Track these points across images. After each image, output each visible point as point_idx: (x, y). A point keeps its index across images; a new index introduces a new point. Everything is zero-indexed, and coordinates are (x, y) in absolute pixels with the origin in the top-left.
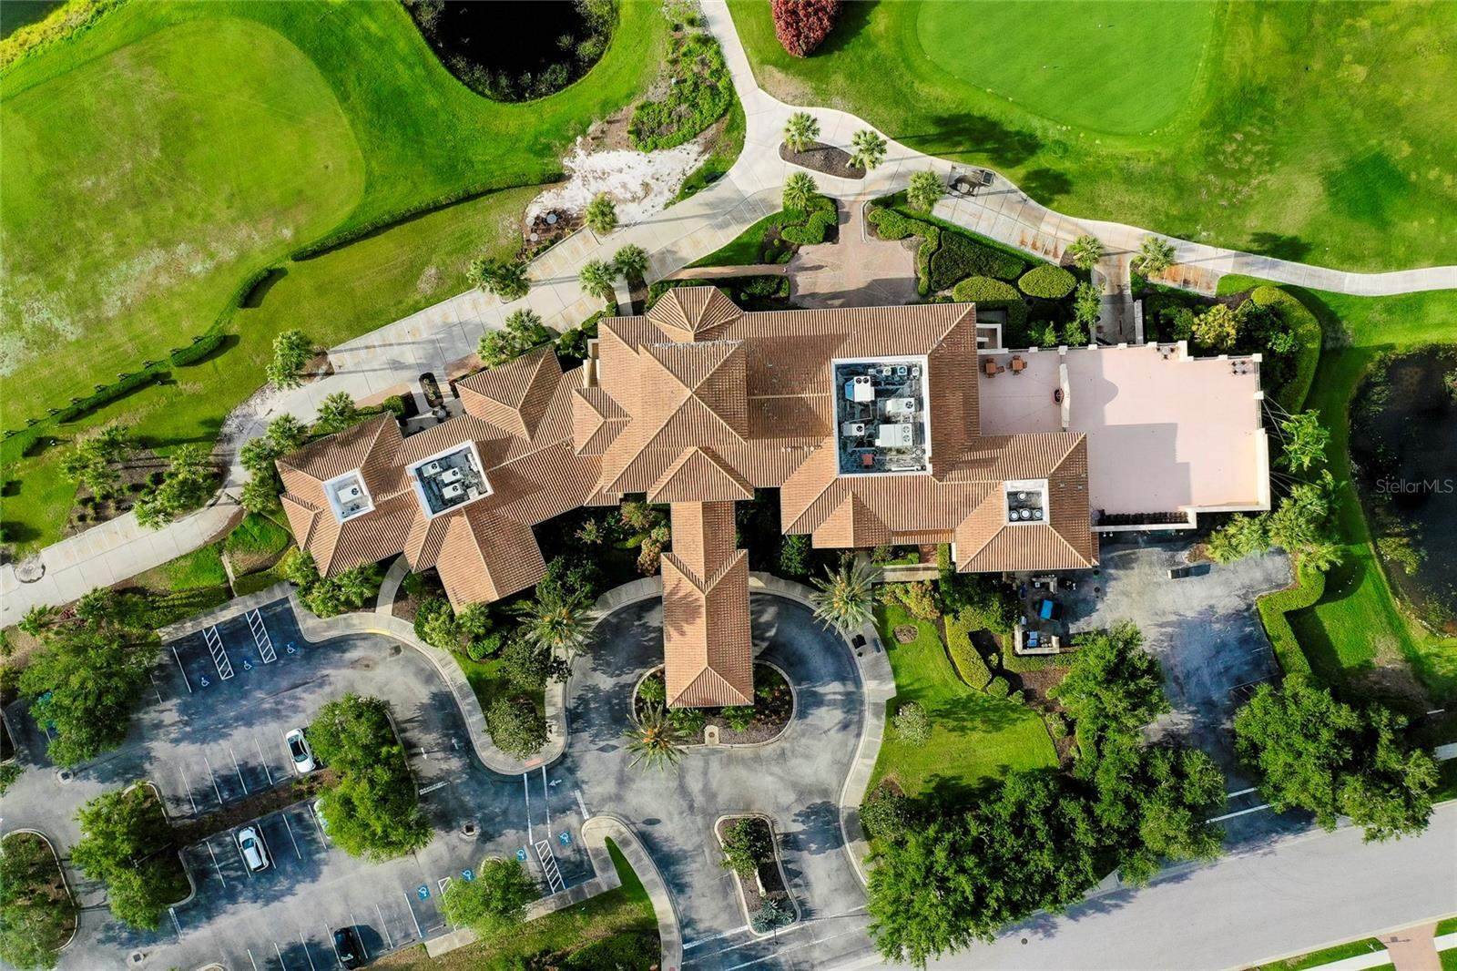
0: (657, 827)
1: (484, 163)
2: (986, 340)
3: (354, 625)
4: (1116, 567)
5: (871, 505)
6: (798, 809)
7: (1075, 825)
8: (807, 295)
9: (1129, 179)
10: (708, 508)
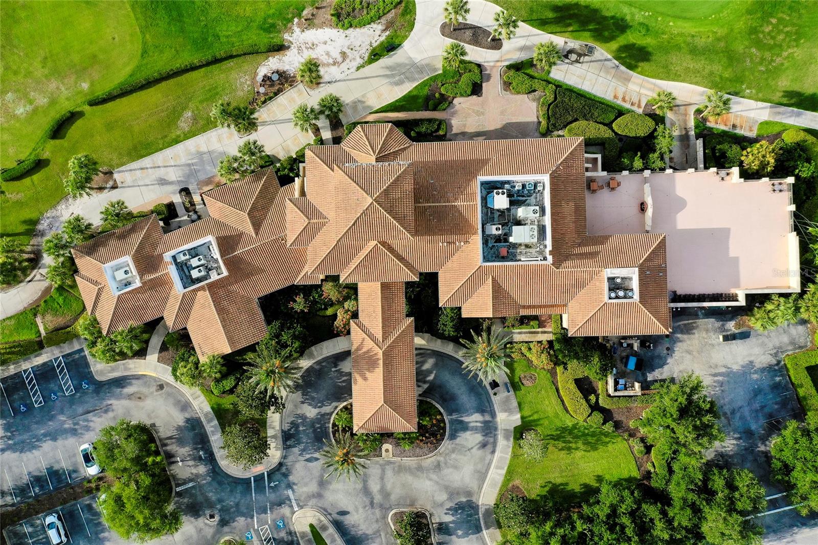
0: (347, 517)
1: (227, 37)
2: (590, 165)
3: (130, 369)
4: (682, 332)
5: (506, 285)
6: (449, 505)
7: (653, 524)
8: (460, 133)
9: (694, 51)
10: (385, 287)
